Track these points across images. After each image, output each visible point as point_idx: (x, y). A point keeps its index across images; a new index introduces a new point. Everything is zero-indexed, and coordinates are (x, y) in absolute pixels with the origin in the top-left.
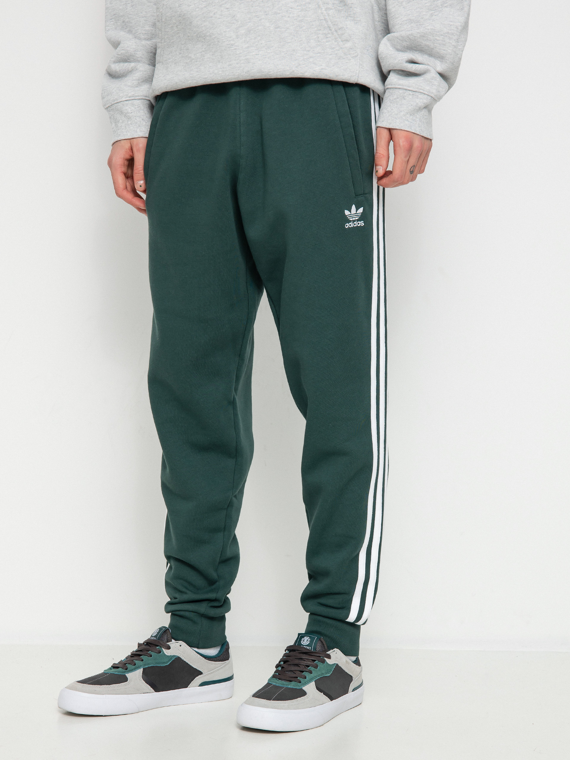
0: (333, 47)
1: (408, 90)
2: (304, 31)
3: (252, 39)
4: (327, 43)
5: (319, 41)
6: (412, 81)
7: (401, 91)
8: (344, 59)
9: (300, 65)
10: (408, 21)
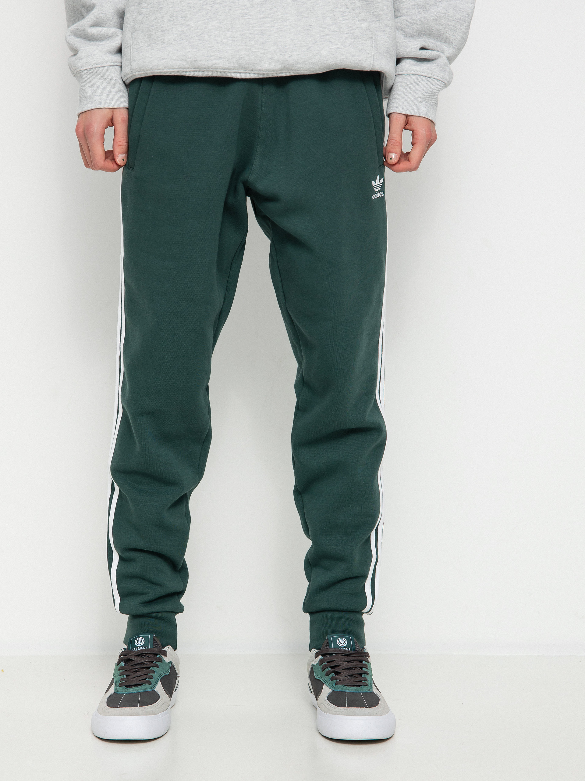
0: (349, 26)
1: (422, 76)
2: (320, 8)
3: (267, 9)
4: (344, 22)
5: (335, 19)
6: (425, 66)
7: (415, 77)
8: (360, 38)
9: (316, 42)
10: (415, 6)
